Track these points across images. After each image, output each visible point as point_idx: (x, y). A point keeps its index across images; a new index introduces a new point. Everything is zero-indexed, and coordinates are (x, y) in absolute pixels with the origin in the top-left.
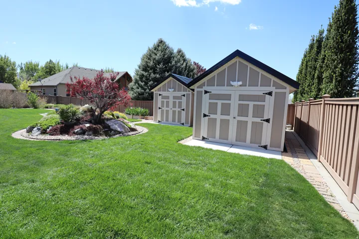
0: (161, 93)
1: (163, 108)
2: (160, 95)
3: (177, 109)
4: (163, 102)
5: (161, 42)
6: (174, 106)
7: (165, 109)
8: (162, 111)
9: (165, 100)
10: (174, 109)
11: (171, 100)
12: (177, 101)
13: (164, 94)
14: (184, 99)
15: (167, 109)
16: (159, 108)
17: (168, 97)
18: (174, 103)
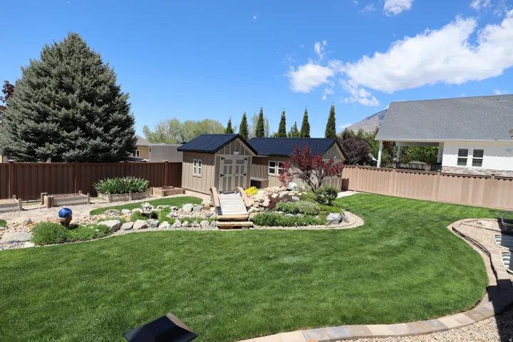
0: (223, 156)
1: (226, 175)
2: (222, 159)
3: (240, 175)
4: (225, 167)
5: (74, 38)
6: (237, 172)
7: (227, 176)
8: (225, 179)
9: (228, 165)
10: (236, 175)
11: (234, 164)
12: (240, 165)
13: (228, 157)
14: (246, 162)
15: (230, 175)
16: (222, 175)
17: (230, 162)
18: (237, 167)
